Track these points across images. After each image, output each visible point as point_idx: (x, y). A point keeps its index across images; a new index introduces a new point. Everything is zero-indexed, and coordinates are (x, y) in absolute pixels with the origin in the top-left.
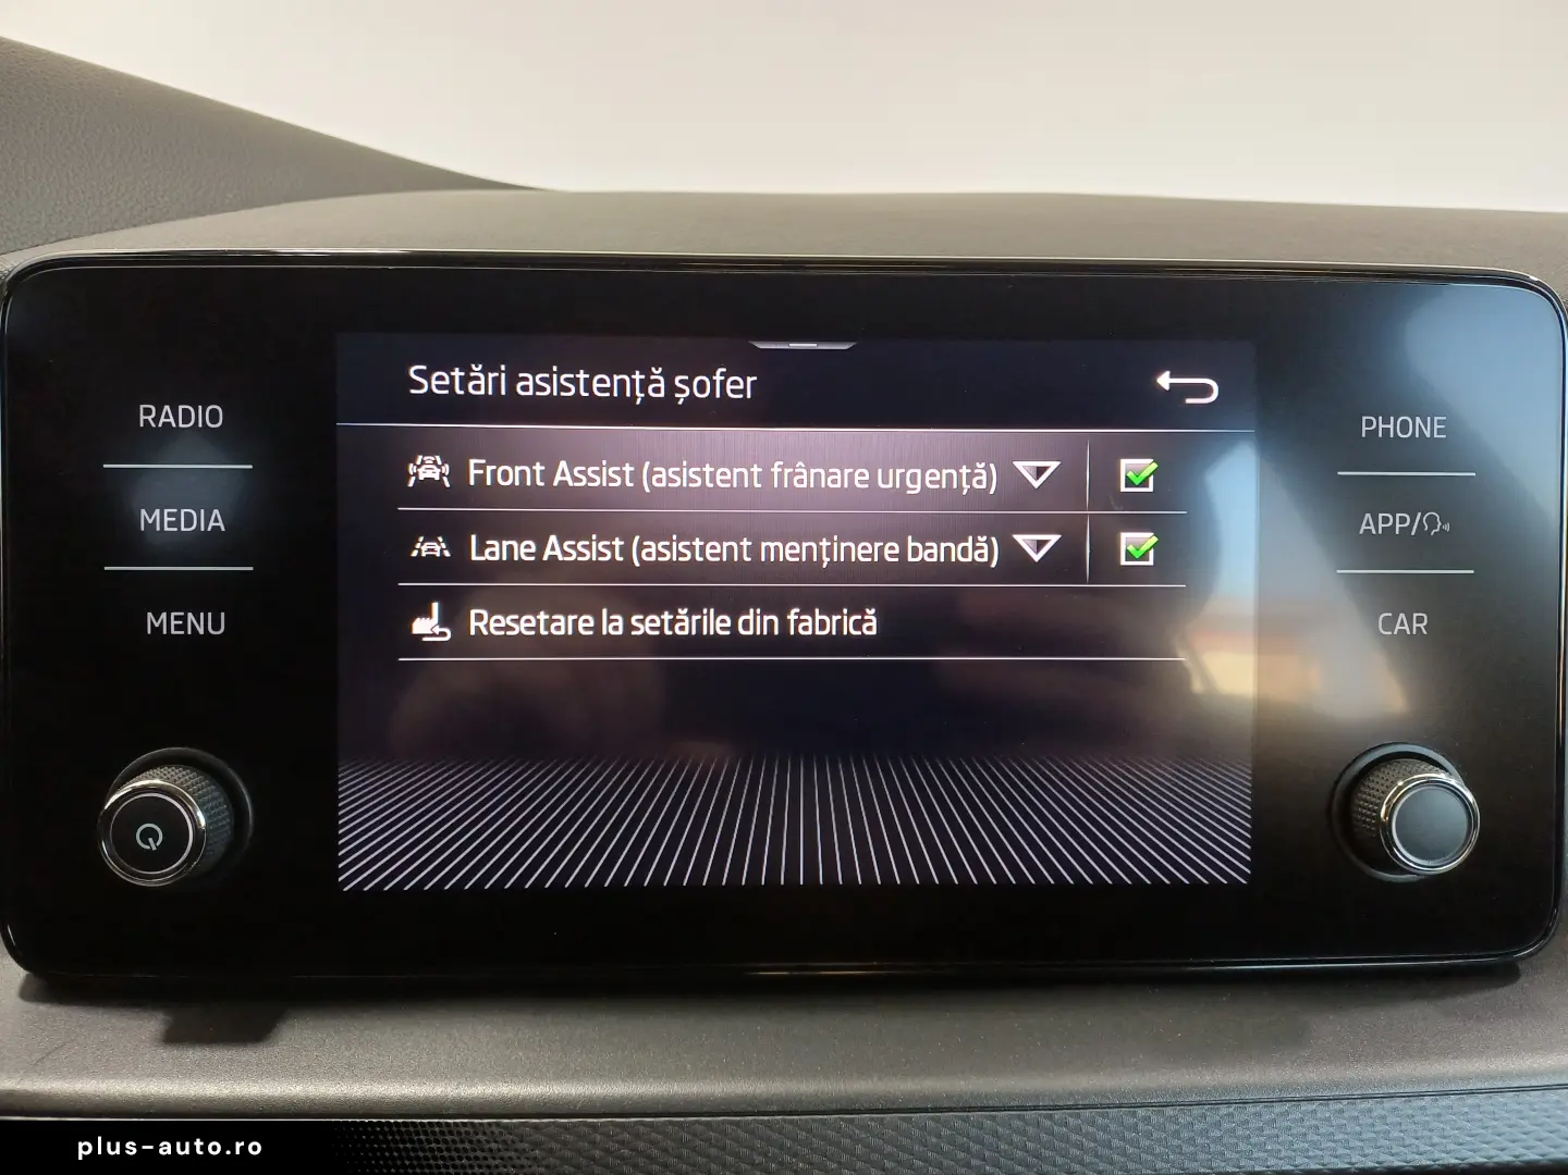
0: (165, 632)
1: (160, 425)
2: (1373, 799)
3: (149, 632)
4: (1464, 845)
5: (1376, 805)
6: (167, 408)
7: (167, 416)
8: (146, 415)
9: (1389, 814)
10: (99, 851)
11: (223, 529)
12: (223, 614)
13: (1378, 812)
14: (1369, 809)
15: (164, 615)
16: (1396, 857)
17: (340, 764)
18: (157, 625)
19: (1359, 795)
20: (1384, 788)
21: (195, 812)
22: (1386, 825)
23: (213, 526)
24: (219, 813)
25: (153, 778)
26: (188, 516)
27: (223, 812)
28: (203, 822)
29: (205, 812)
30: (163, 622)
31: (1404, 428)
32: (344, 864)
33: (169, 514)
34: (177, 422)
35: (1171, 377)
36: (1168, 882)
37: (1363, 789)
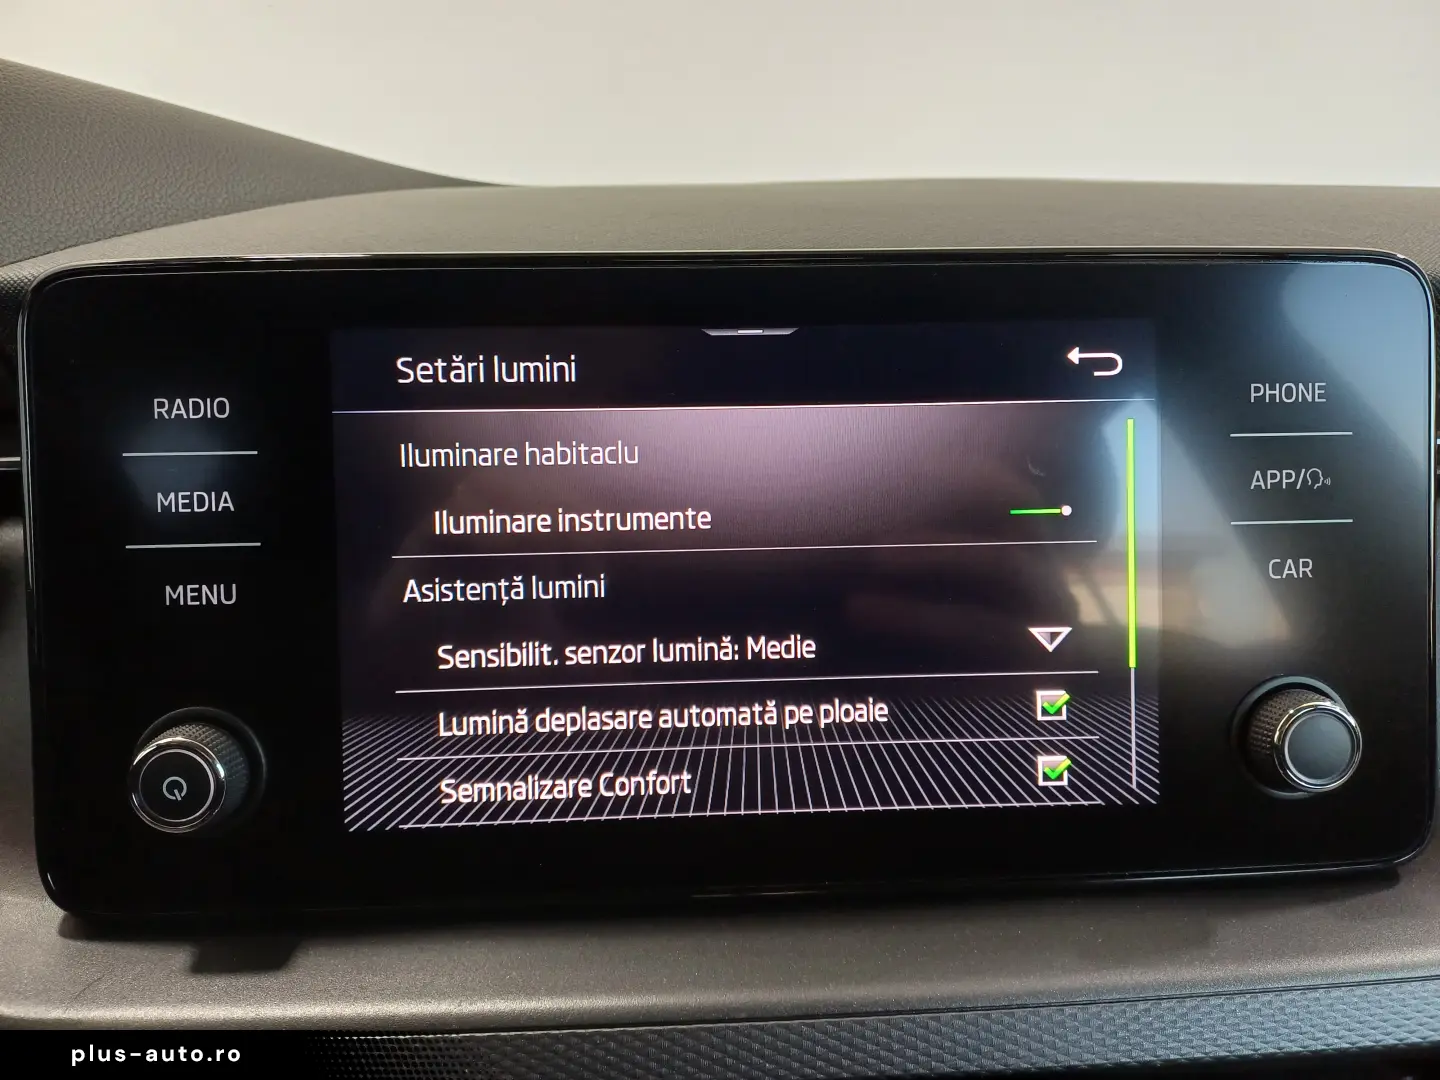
0: (182, 603)
1: (173, 417)
2: (1268, 726)
3: (168, 604)
4: (1348, 764)
5: (1270, 731)
6: (178, 401)
7: (179, 409)
8: (161, 405)
9: (1282, 739)
10: (131, 805)
11: (232, 509)
12: (234, 586)
13: (1272, 737)
14: (1264, 735)
15: (180, 588)
16: (1289, 777)
17: (344, 717)
18: (175, 597)
19: (1255, 722)
20: (1277, 716)
21: (215, 765)
22: (1279, 749)
23: (224, 507)
24: (236, 765)
25: (177, 735)
26: (201, 498)
27: (240, 764)
28: (222, 773)
29: (224, 765)
30: (181, 594)
31: (1289, 393)
32: (349, 807)
33: (184, 498)
34: (188, 414)
35: (1080, 352)
36: (1086, 803)
37: (1258, 717)
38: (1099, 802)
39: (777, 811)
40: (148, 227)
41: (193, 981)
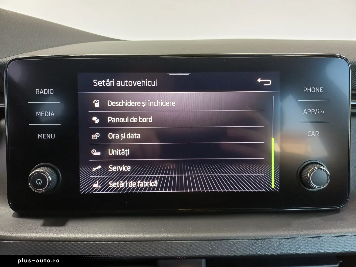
0: (42, 138)
1: (40, 94)
2: (306, 173)
3: (39, 138)
4: (327, 182)
5: (307, 174)
6: (42, 90)
7: (42, 92)
8: (37, 91)
9: (310, 176)
10: (28, 185)
11: (54, 116)
12: (54, 134)
13: (307, 175)
14: (305, 175)
15: (42, 134)
16: (311, 185)
17: (80, 166)
18: (40, 137)
19: (303, 172)
20: (308, 170)
21: (49, 177)
22: (309, 179)
23: (52, 115)
24: (54, 177)
25: (40, 169)
26: (46, 113)
27: (55, 176)
28: (50, 179)
29: (51, 177)
30: (42, 136)
31: (313, 90)
32: (81, 188)
33: (43, 113)
34: (44, 93)
35: (261, 79)
36: (261, 191)
37: (304, 170)
38: (264, 191)
39: (184, 191)
40: (39, 49)
41: (43, 228)
